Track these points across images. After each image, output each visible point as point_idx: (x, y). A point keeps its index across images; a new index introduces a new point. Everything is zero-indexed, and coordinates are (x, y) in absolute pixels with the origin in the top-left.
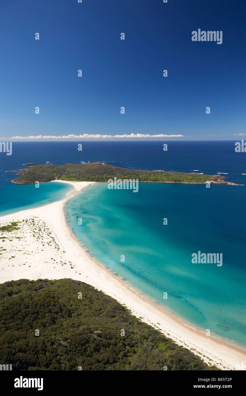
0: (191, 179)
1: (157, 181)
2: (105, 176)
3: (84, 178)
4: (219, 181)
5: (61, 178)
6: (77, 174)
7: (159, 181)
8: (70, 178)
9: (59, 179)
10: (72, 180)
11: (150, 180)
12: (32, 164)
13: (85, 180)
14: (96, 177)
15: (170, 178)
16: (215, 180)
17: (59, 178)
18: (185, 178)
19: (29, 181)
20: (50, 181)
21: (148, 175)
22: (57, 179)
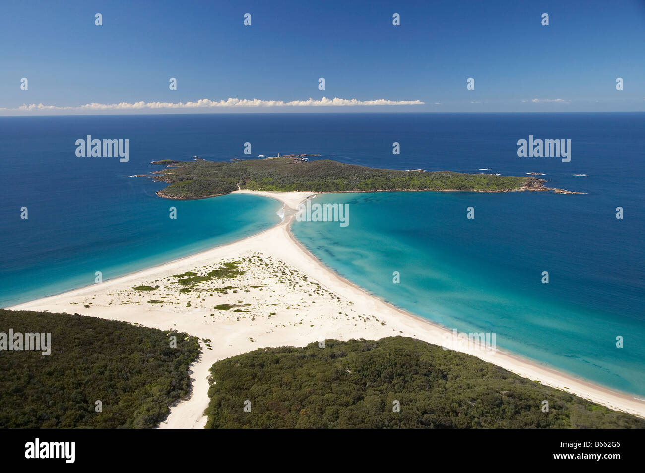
0: (488, 184)
1: (425, 188)
2: (330, 180)
3: (293, 186)
4: (536, 186)
5: (248, 186)
6: (276, 177)
7: (429, 188)
8: (264, 187)
9: (245, 189)
10: (269, 190)
11: (414, 187)
12: (169, 162)
13: (294, 190)
14: (314, 182)
15: (448, 182)
16: (529, 185)
17: (243, 187)
18: (476, 183)
19: (193, 194)
20: (230, 192)
21: (407, 178)
22: (241, 189)
